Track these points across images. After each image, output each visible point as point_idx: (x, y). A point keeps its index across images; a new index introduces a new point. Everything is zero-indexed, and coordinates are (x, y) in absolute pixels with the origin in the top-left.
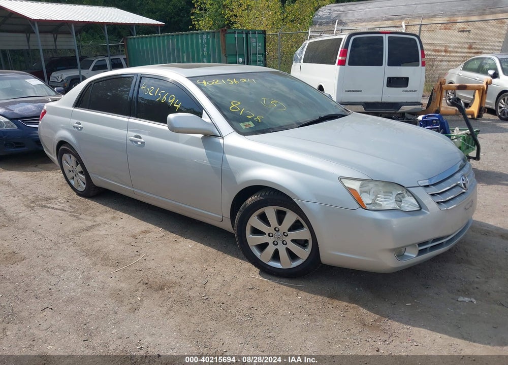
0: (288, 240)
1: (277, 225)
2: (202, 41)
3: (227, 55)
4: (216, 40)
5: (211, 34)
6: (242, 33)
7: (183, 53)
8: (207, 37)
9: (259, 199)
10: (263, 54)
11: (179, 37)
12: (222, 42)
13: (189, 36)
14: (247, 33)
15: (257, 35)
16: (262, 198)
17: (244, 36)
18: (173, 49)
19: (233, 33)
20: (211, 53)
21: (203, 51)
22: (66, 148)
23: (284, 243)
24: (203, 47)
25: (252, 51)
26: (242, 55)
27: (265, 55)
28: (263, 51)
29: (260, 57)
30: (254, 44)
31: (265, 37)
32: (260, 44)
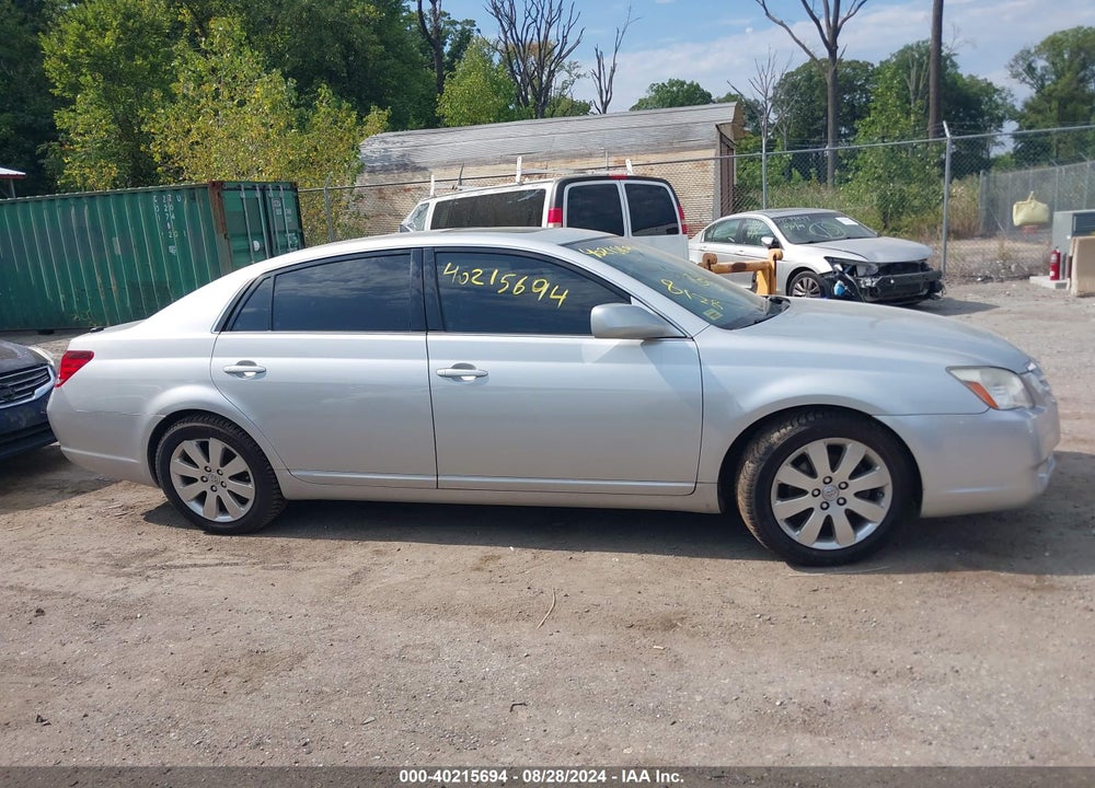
0: (848, 494)
1: (830, 473)
2: (162, 209)
3: (228, 236)
4: (199, 205)
5: (185, 193)
6: (254, 188)
7: (110, 235)
8: (174, 199)
9: (798, 431)
10: (296, 232)
11: (98, 203)
12: (215, 209)
13: (126, 200)
14: (264, 189)
15: (282, 194)
16: (803, 428)
17: (258, 194)
18: (82, 229)
19: (235, 189)
20: (188, 233)
21: (166, 230)
22: (193, 424)
23: (842, 502)
24: (164, 221)
25: (277, 227)
26: (259, 236)
27: (302, 235)
28: (296, 227)
29: (291, 238)
30: (279, 212)
31: (297, 198)
32: (289, 211)
